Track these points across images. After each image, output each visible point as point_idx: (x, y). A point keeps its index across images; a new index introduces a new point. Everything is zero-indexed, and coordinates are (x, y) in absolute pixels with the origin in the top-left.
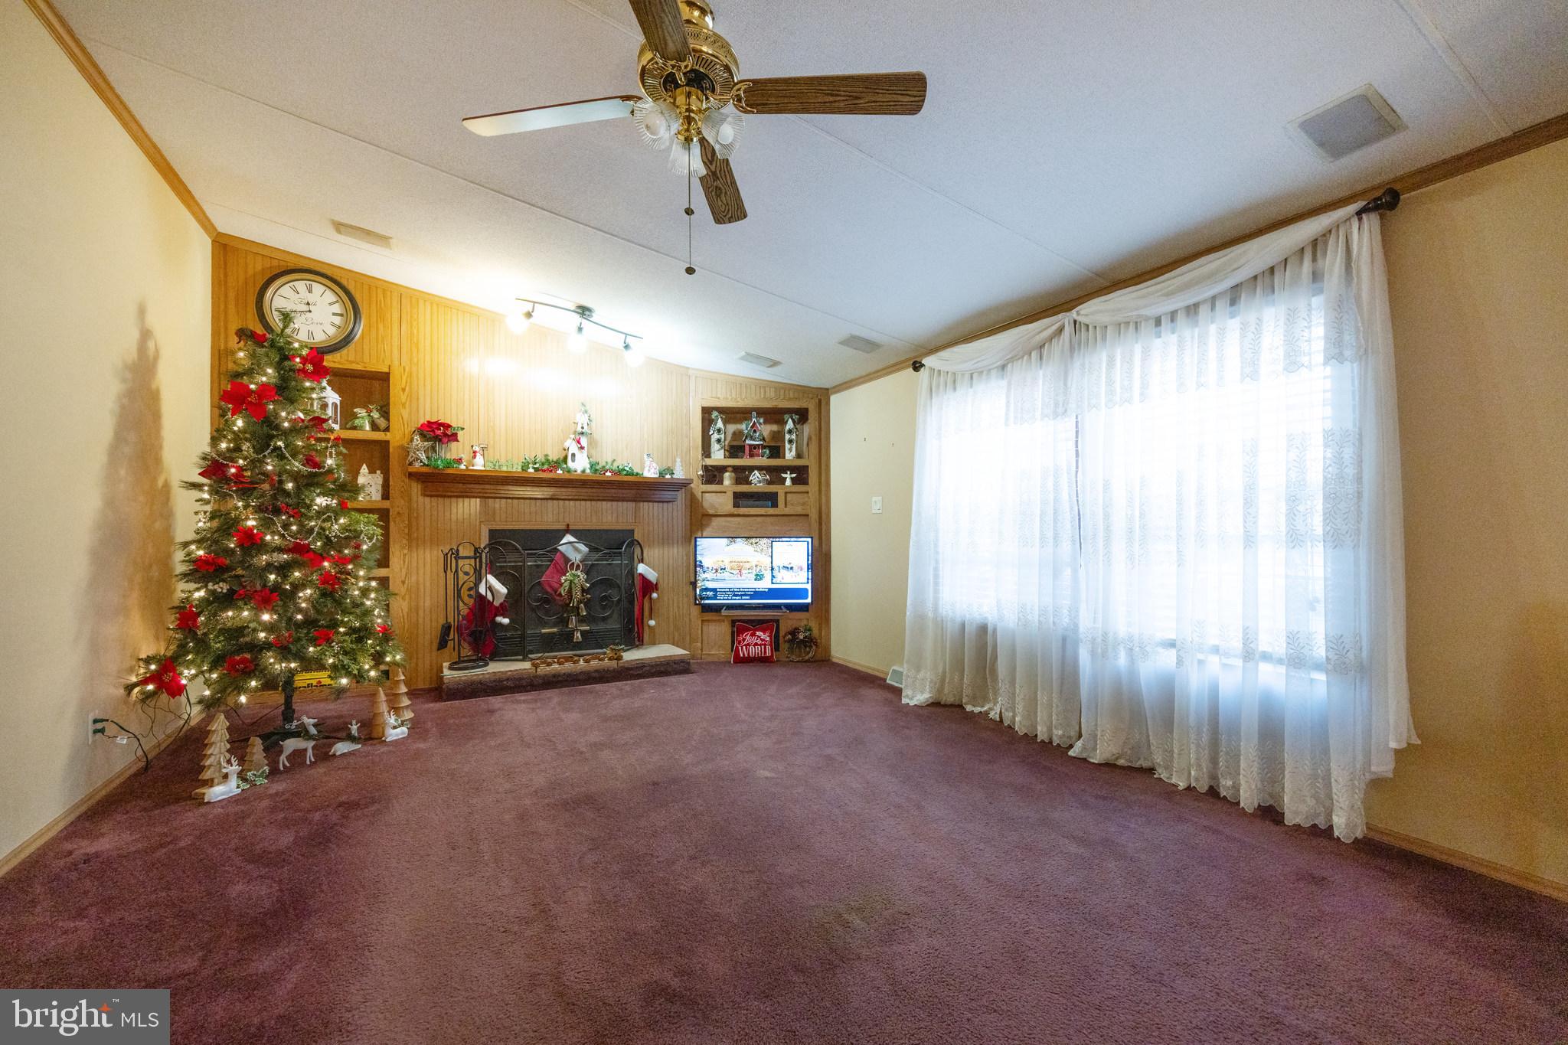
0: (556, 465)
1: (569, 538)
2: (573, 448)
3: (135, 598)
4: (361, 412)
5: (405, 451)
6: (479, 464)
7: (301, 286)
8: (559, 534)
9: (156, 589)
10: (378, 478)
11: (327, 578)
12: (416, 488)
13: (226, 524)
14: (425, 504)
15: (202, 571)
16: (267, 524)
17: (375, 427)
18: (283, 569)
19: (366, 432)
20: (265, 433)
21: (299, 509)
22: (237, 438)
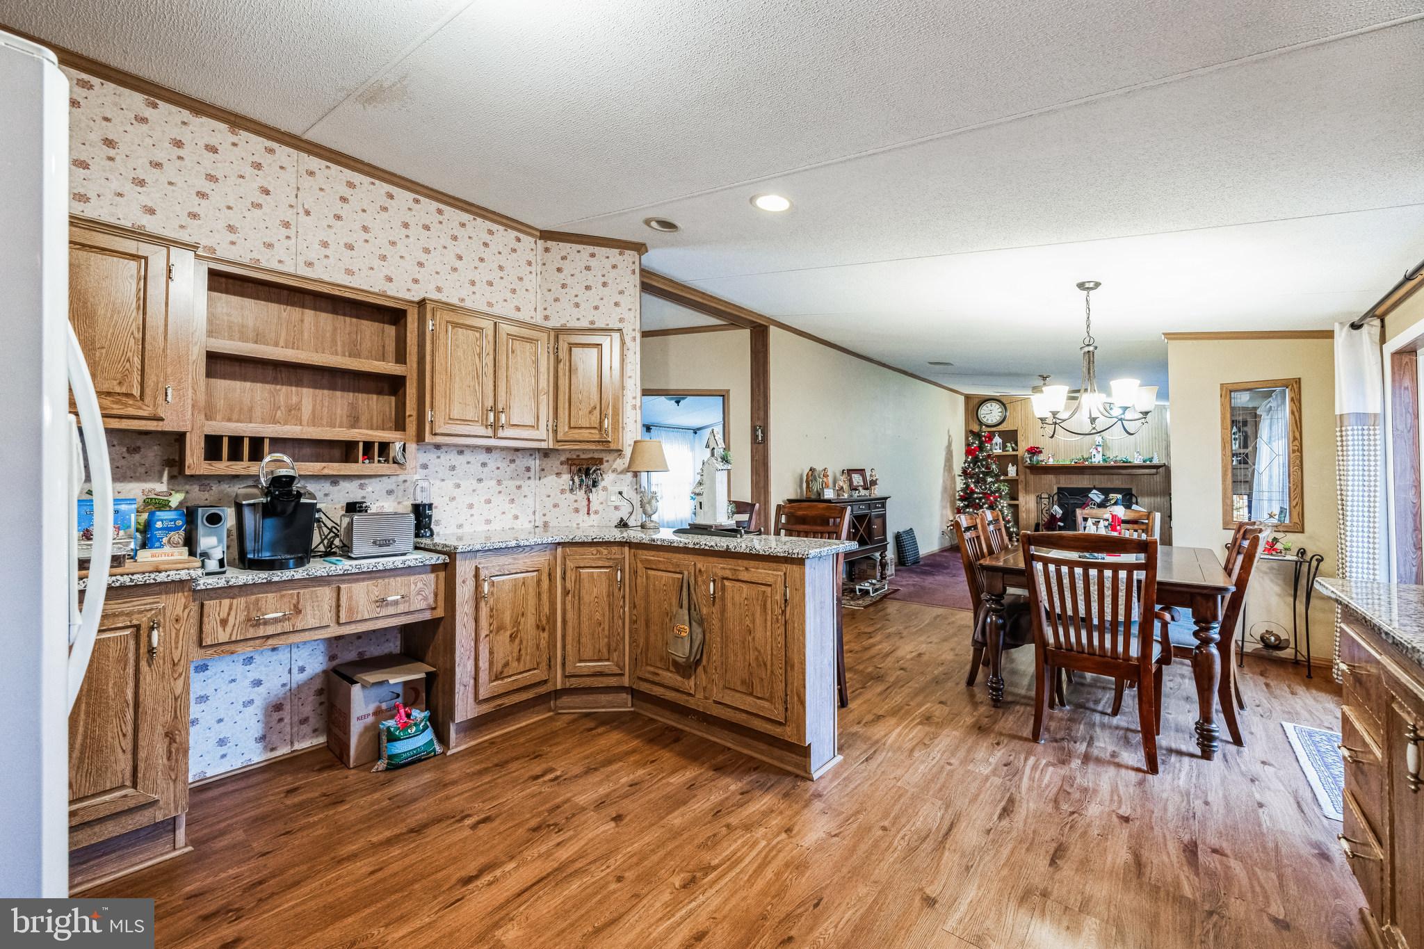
0: (1086, 460)
1: (1094, 491)
2: (1094, 452)
3: (948, 505)
4: (1009, 445)
5: (1023, 458)
6: (1051, 462)
7: (988, 405)
8: (1089, 490)
9: (953, 503)
10: (1015, 468)
11: (991, 502)
12: (1028, 471)
13: (967, 486)
14: (1031, 477)
15: (962, 499)
16: (976, 486)
17: (1014, 450)
18: (980, 499)
19: (1011, 452)
20: (976, 460)
21: (985, 481)
22: (969, 463)
